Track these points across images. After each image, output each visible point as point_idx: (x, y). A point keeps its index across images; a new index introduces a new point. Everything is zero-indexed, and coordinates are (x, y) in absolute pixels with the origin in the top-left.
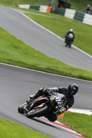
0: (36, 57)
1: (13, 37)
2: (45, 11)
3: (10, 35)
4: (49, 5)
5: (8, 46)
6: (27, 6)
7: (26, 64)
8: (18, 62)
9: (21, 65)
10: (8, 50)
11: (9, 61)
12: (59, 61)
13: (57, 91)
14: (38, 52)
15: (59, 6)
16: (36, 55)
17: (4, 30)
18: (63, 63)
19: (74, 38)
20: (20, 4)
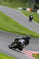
0: (25, 30)
1: (15, 21)
2: (29, 11)
3: (14, 21)
4: (30, 8)
5: (13, 25)
6: (21, 8)
7: (21, 33)
8: (17, 32)
9: (19, 33)
10: (13, 27)
11: (13, 32)
12: (34, 32)
13: (22, 38)
14: (26, 28)
15: (35, 9)
16: (25, 29)
17: (11, 19)
18: (36, 33)
19: (33, 18)
20: (18, 7)
